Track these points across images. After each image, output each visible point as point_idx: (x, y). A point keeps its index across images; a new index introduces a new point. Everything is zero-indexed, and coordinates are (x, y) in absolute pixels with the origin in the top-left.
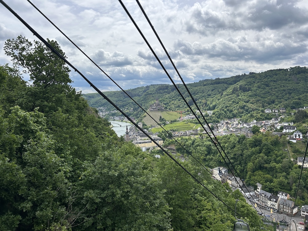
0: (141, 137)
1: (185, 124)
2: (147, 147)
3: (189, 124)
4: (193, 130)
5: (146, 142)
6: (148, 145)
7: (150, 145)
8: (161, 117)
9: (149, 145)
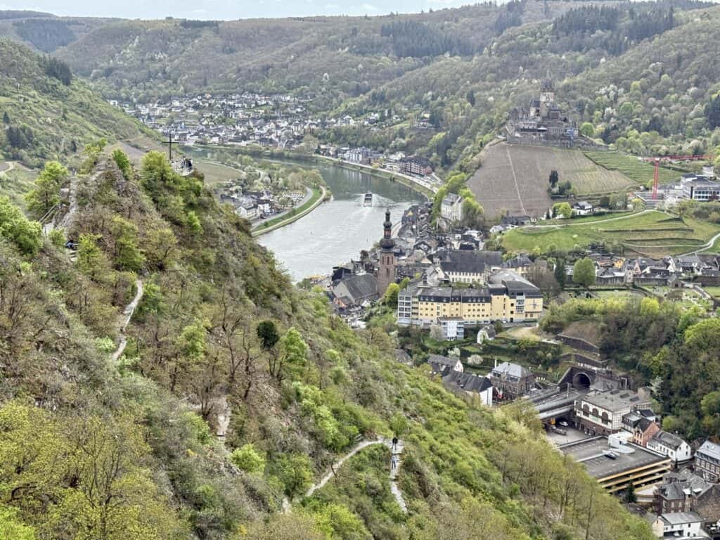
0: (444, 269)
1: (666, 225)
2: (466, 319)
3: (689, 222)
4: (703, 258)
5: (465, 300)
6: (472, 313)
7: (481, 313)
8: (554, 178)
9: (477, 313)
